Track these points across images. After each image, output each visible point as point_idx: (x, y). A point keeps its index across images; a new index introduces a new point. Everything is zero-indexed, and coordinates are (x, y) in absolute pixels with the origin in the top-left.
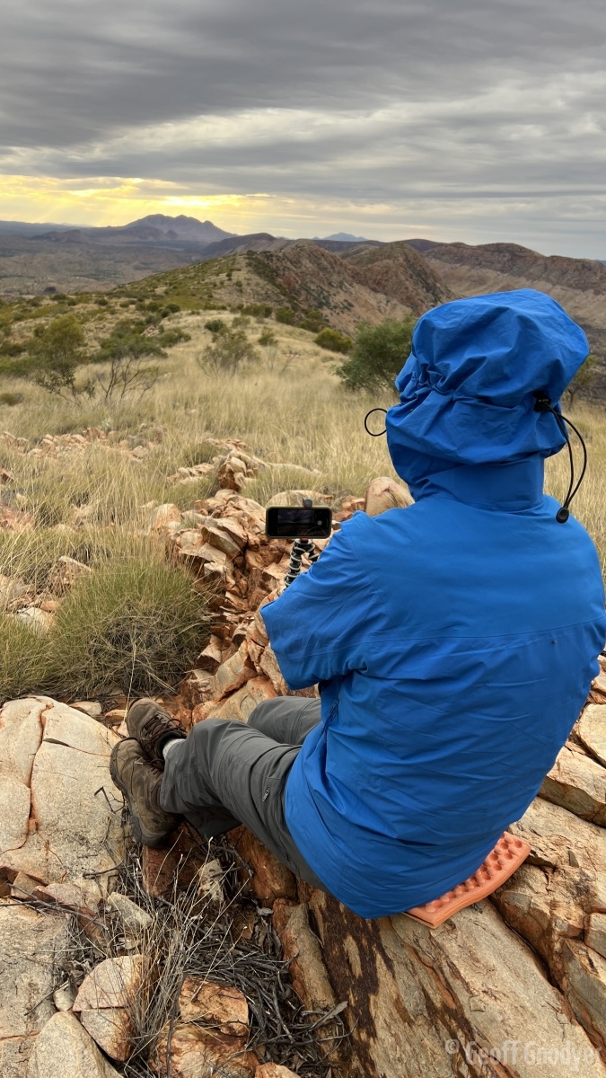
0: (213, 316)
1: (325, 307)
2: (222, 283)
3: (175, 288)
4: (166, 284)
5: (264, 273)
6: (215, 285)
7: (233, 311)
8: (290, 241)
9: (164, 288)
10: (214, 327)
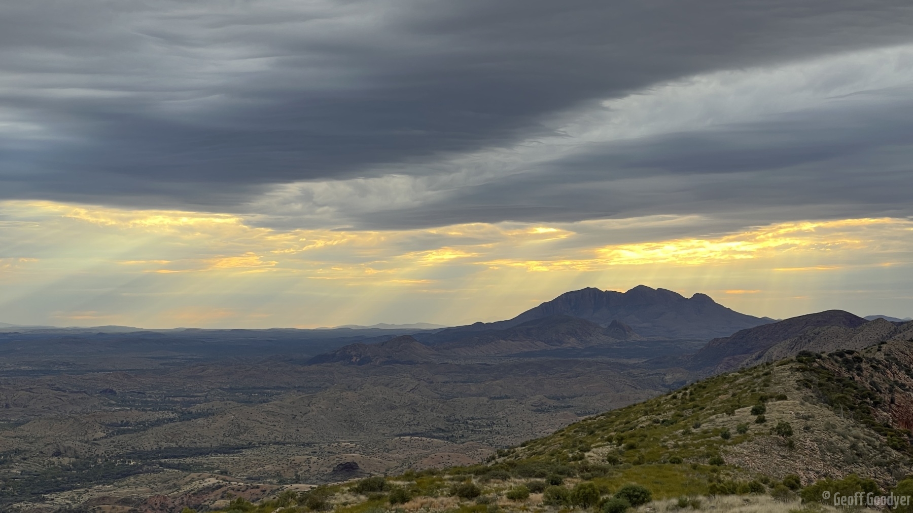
2: (742, 430)
3: (631, 447)
4: (610, 440)
5: (842, 400)
6: (726, 436)
8: (902, 323)
9: (606, 450)
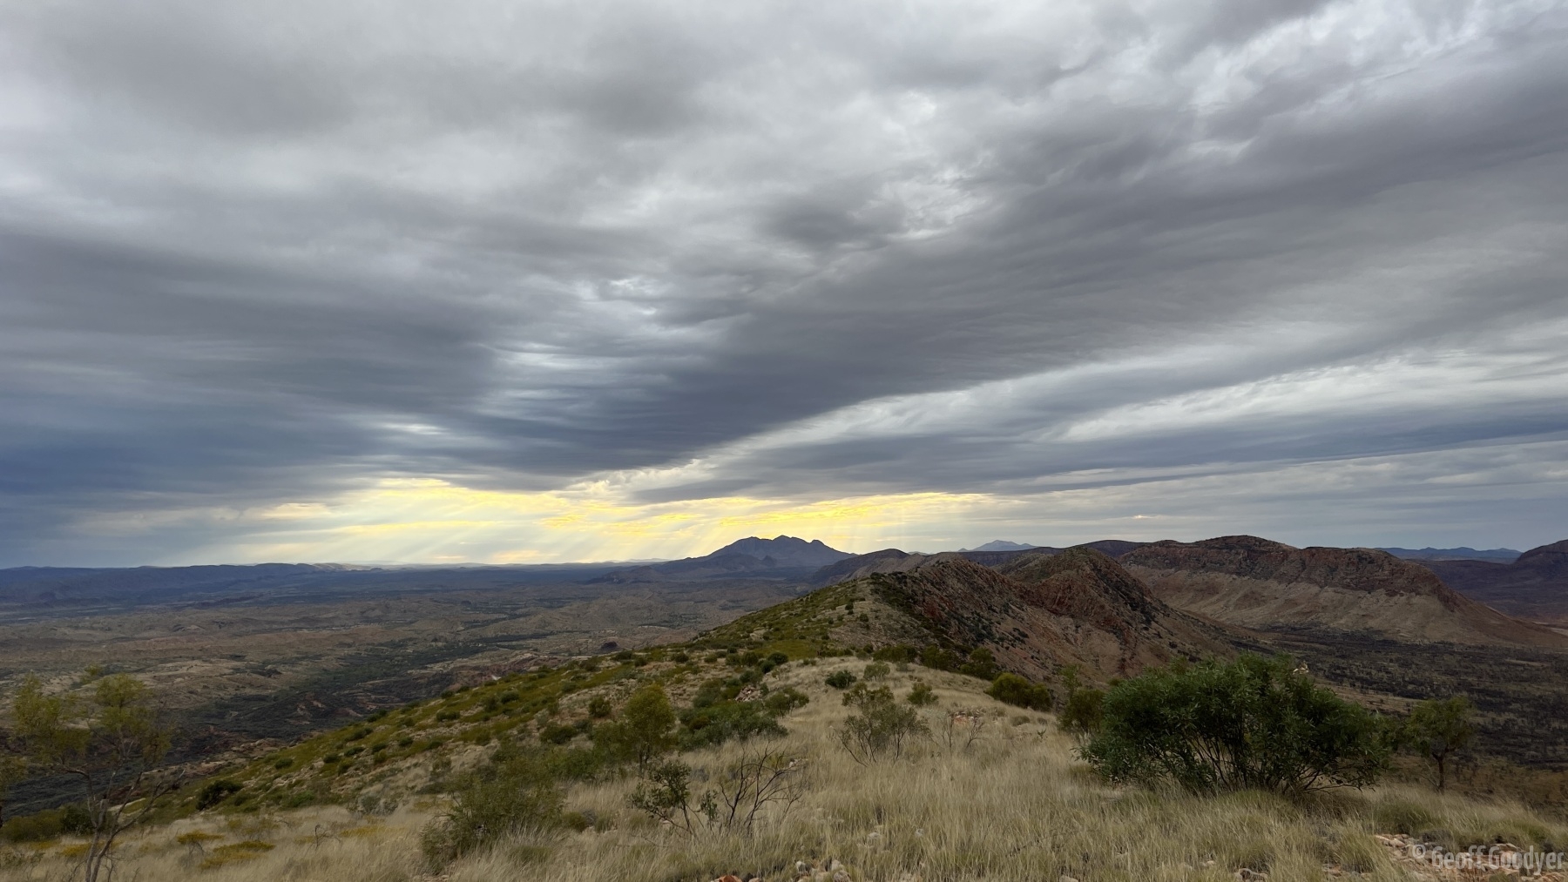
0: (835, 665)
1: (987, 640)
2: (840, 618)
3: (777, 630)
4: (765, 626)
5: (896, 600)
6: (831, 622)
7: (862, 656)
8: (929, 556)
9: (762, 632)
10: (840, 681)
